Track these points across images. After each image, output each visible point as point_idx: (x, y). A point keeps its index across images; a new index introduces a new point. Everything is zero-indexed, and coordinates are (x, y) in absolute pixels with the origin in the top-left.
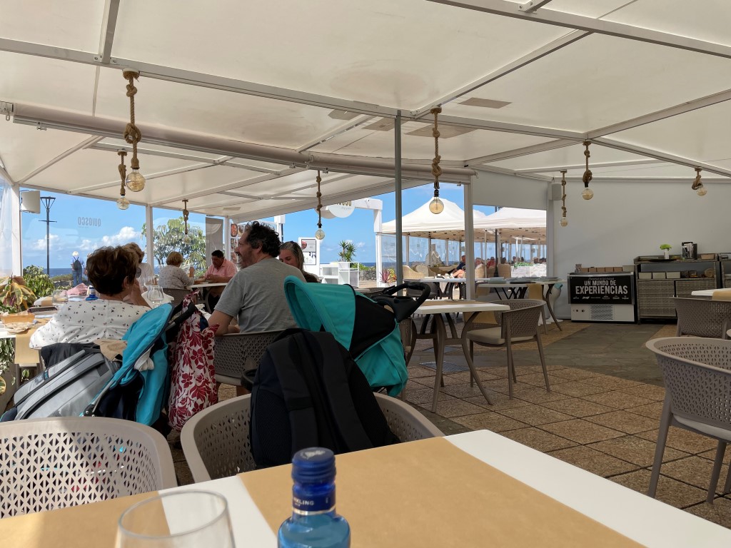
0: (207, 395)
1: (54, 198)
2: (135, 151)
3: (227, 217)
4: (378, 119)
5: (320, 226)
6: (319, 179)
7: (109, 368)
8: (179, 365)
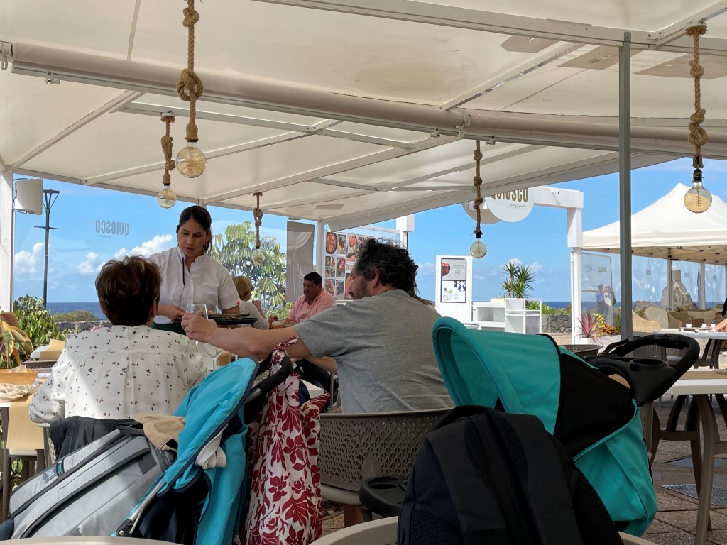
0: (310, 515)
1: (58, 192)
2: (193, 114)
3: (321, 221)
4: (588, 48)
5: (479, 234)
6: (478, 155)
7: (157, 461)
8: (264, 461)
